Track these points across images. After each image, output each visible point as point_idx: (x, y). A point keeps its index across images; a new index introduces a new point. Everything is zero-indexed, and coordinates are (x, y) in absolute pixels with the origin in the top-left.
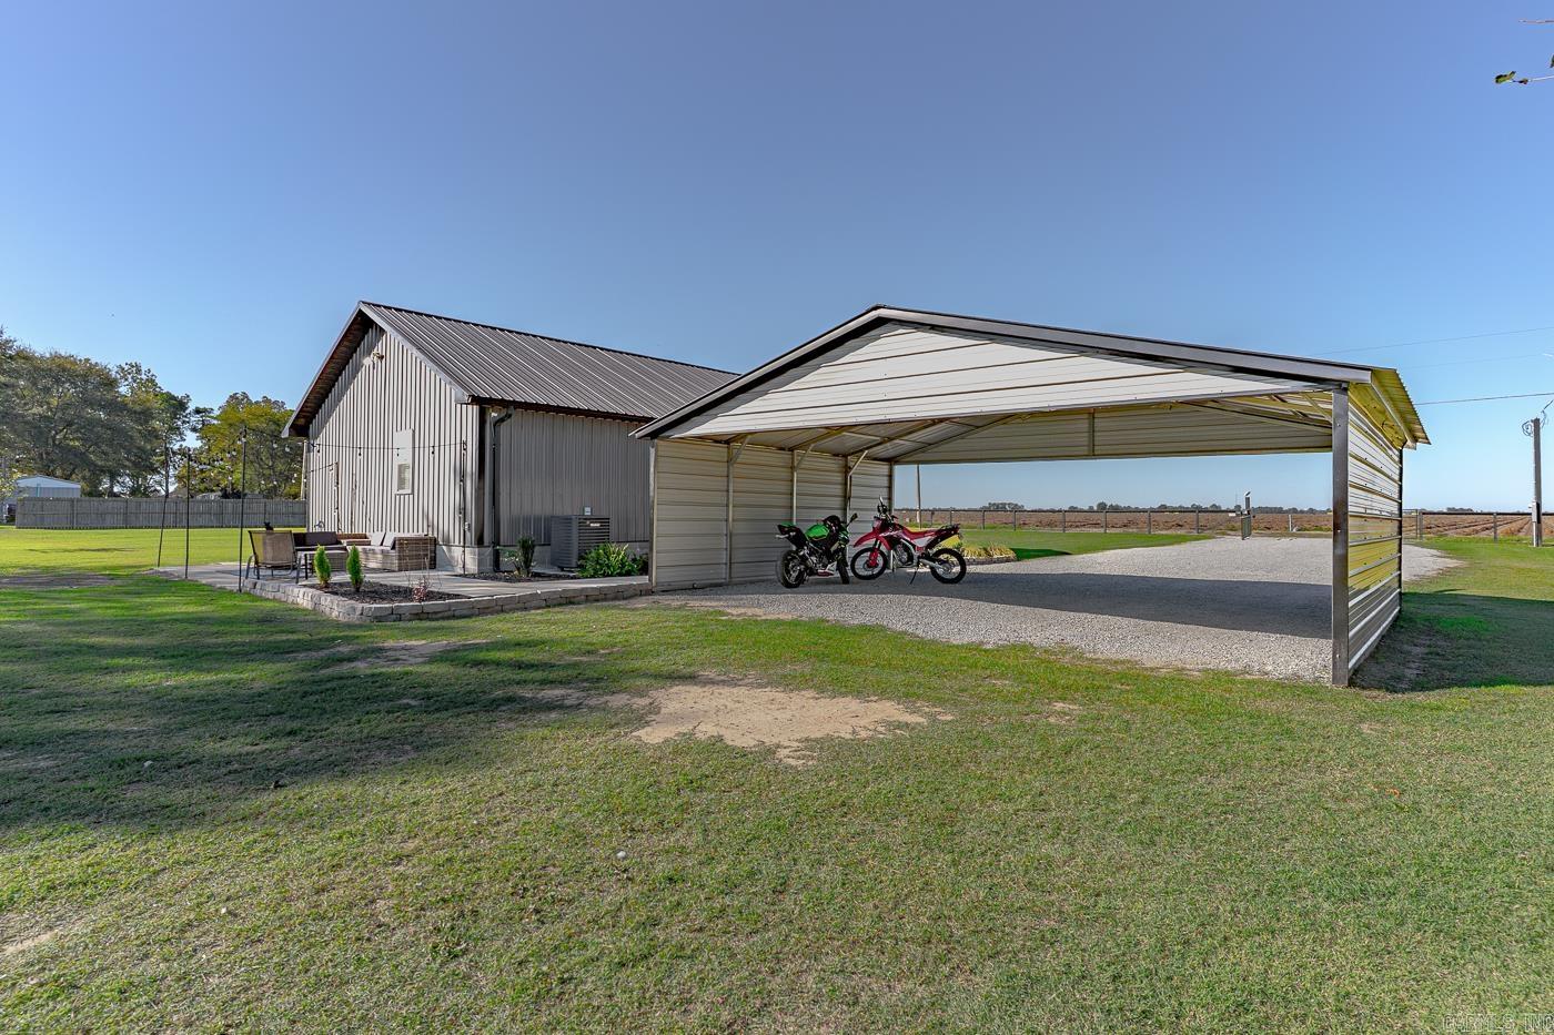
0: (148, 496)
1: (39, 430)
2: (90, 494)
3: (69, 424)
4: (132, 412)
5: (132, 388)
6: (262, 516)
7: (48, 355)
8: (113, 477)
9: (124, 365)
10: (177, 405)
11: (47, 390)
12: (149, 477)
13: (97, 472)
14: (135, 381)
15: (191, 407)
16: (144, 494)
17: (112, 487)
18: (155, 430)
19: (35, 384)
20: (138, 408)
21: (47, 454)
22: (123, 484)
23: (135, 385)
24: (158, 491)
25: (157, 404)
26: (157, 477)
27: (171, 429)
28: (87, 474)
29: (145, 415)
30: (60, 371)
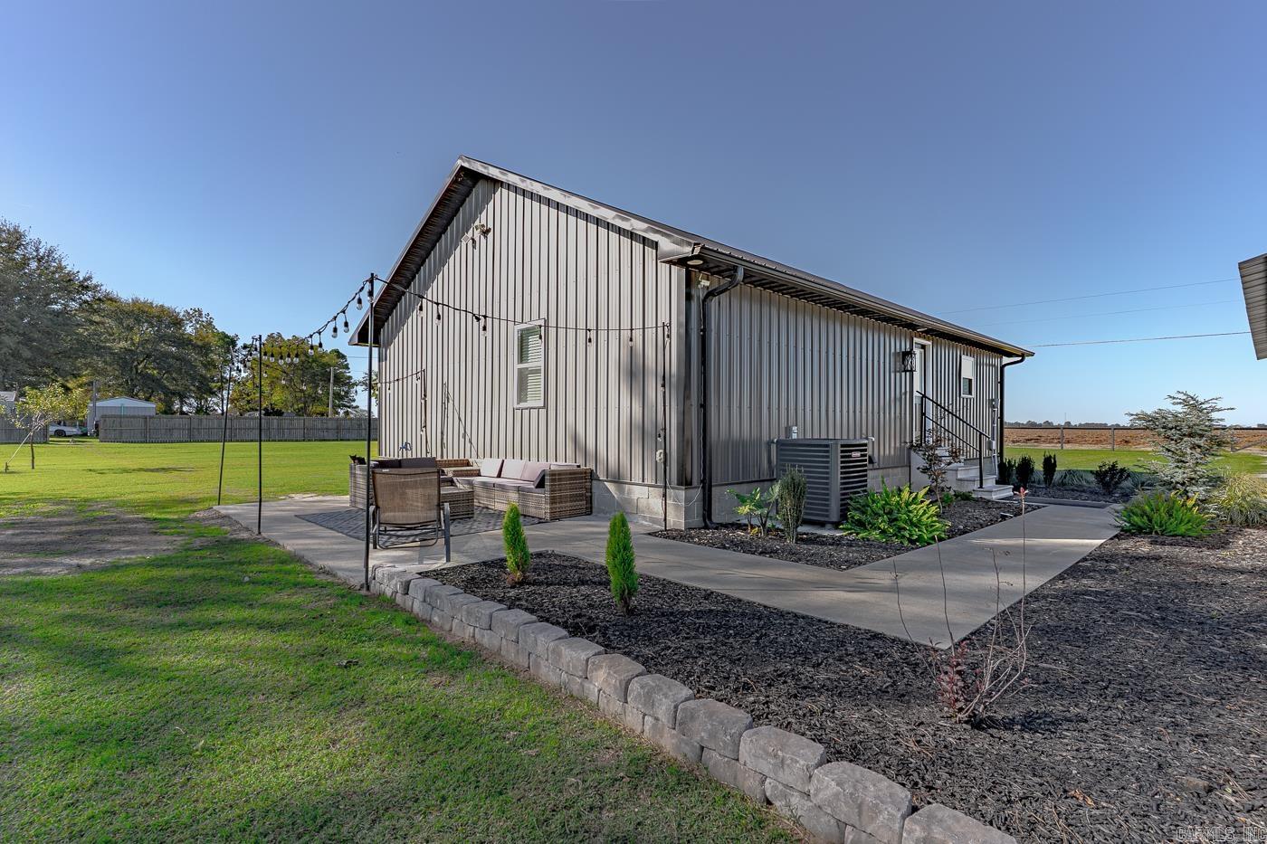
0: (208, 414)
1: (125, 362)
2: (165, 412)
3: (148, 356)
4: (195, 347)
5: (196, 328)
6: (302, 432)
7: (130, 300)
8: (182, 398)
9: (189, 311)
10: (230, 342)
11: (130, 329)
12: (209, 399)
13: (170, 394)
14: (198, 323)
15: (240, 344)
16: (206, 412)
17: (181, 407)
18: (213, 360)
19: (121, 323)
20: (200, 343)
21: (132, 380)
22: (190, 405)
23: (198, 326)
24: (216, 410)
25: (214, 341)
26: (215, 400)
27: (225, 361)
28: (162, 396)
29: (204, 349)
30: (140, 313)
